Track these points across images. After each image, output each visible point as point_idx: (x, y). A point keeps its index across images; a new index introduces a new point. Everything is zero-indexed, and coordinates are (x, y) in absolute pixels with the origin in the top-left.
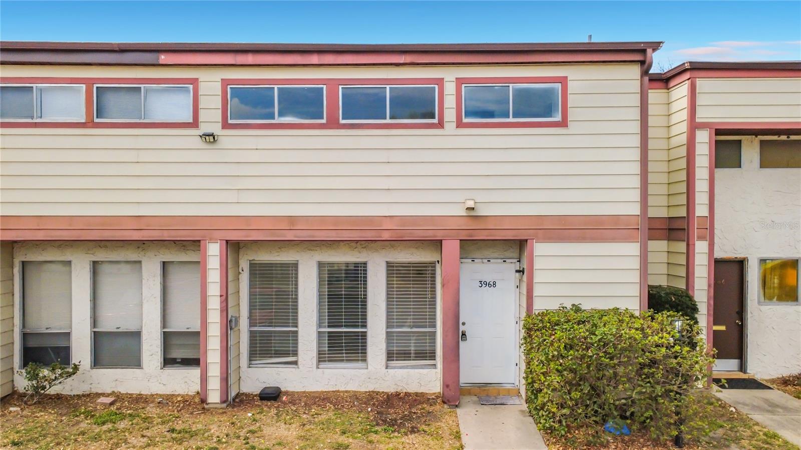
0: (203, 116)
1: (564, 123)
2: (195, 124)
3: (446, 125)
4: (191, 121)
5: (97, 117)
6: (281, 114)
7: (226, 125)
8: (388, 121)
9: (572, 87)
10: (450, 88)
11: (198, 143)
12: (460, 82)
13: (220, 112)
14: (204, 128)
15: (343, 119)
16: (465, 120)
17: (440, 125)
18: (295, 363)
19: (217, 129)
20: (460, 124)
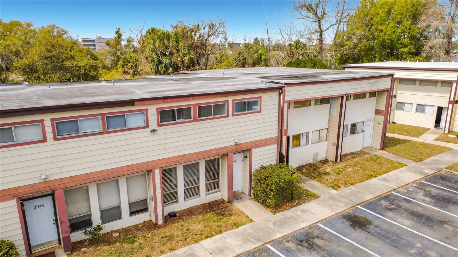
0: (150, 123)
1: (260, 111)
2: (147, 126)
3: (229, 116)
4: (146, 126)
5: (108, 129)
6: (178, 119)
7: (159, 126)
8: (212, 117)
9: (262, 99)
10: (230, 103)
11: (149, 133)
12: (233, 101)
13: (156, 121)
14: (151, 128)
15: (199, 117)
16: (235, 114)
17: (228, 116)
18: (177, 201)
19: (155, 127)
20: (233, 115)
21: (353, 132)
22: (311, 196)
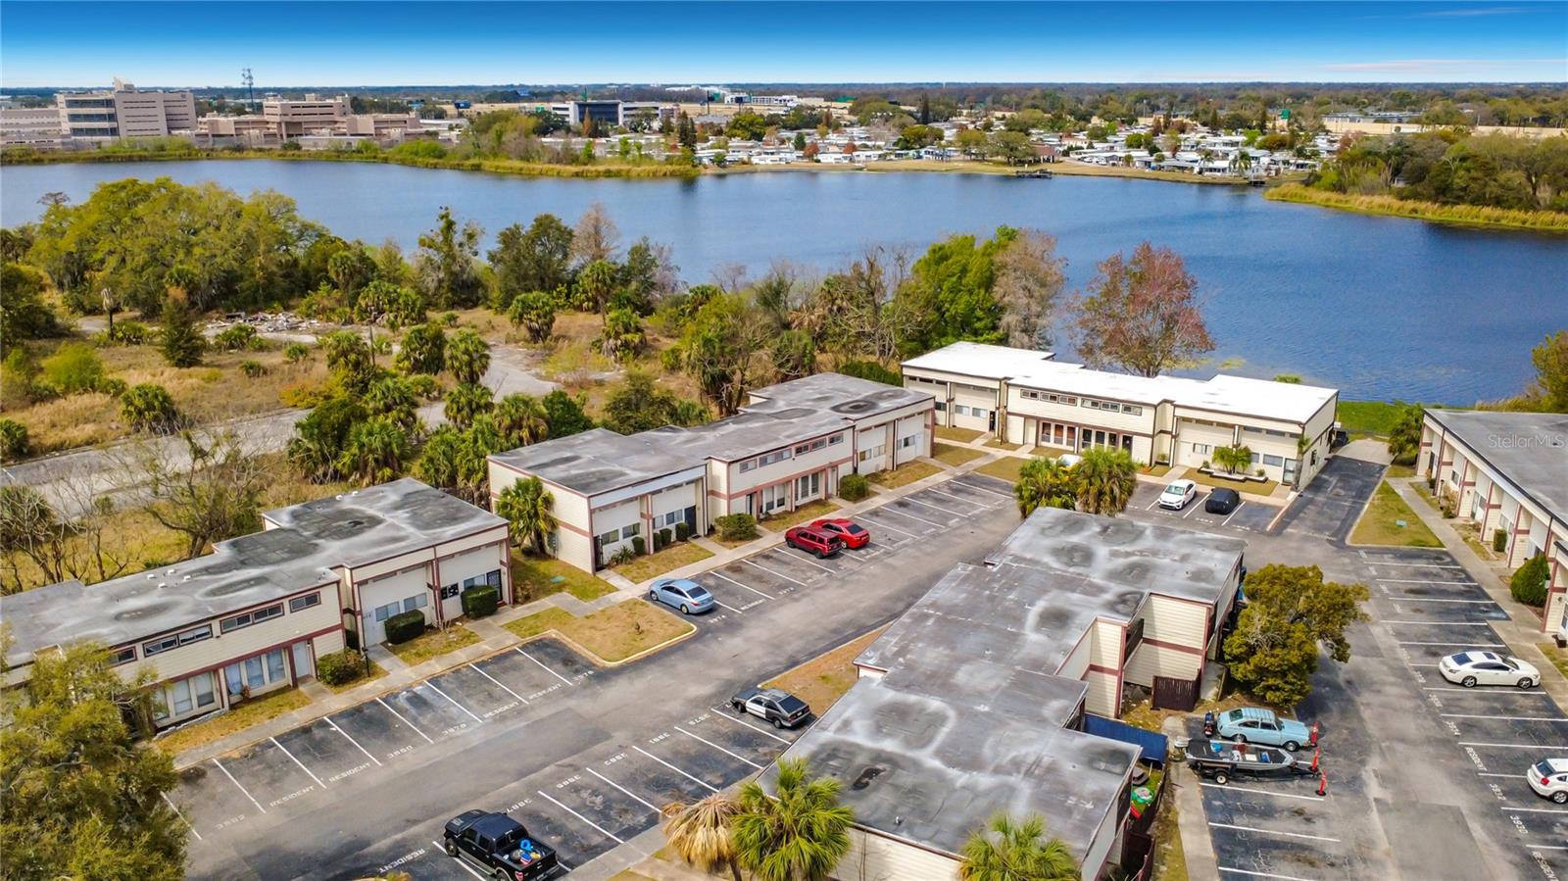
1: (842, 443)
9: (844, 434)
20: (828, 447)
21: (906, 444)
22: (876, 494)
